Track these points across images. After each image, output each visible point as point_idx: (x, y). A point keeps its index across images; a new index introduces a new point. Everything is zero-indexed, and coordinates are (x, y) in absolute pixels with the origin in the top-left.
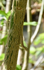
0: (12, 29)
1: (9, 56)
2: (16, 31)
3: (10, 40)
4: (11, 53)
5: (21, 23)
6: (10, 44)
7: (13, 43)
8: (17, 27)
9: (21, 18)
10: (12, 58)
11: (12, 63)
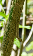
0: (10, 21)
1: (5, 44)
2: (13, 24)
3: (8, 31)
4: (7, 42)
5: (18, 17)
6: (7, 35)
7: (10, 34)
8: (15, 20)
9: (18, 13)
10: (7, 47)
11: (8, 51)
